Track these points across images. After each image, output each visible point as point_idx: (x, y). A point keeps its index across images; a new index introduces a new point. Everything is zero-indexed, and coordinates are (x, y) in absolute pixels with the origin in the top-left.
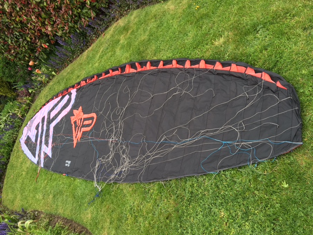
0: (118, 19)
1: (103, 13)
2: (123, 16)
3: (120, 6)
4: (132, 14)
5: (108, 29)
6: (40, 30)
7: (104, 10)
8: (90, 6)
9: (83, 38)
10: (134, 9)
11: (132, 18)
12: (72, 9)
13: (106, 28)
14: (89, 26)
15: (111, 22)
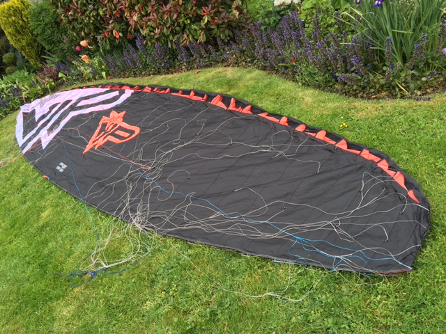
0: (229, 66)
1: (216, 45)
2: (238, 66)
3: (242, 52)
4: (250, 72)
5: (209, 69)
6: (122, 12)
7: (219, 42)
8: (205, 25)
9: (170, 58)
10: (258, 67)
11: (248, 76)
12: (179, 14)
13: (206, 66)
14: (187, 49)
15: (218, 62)
